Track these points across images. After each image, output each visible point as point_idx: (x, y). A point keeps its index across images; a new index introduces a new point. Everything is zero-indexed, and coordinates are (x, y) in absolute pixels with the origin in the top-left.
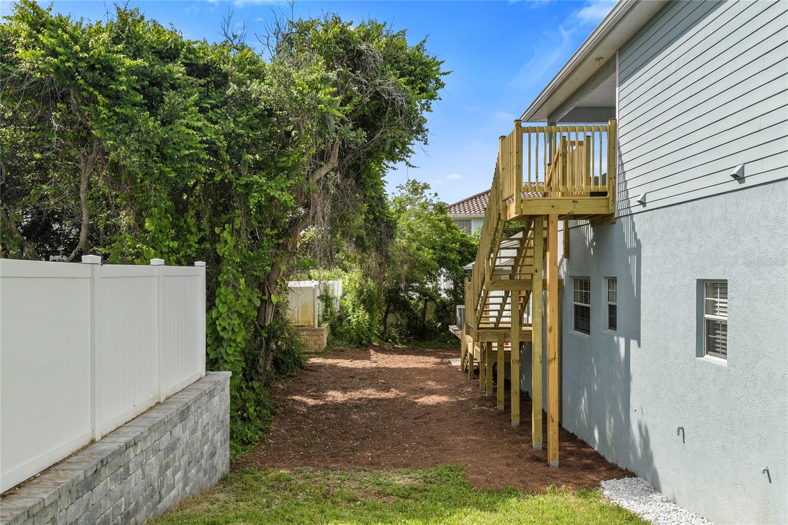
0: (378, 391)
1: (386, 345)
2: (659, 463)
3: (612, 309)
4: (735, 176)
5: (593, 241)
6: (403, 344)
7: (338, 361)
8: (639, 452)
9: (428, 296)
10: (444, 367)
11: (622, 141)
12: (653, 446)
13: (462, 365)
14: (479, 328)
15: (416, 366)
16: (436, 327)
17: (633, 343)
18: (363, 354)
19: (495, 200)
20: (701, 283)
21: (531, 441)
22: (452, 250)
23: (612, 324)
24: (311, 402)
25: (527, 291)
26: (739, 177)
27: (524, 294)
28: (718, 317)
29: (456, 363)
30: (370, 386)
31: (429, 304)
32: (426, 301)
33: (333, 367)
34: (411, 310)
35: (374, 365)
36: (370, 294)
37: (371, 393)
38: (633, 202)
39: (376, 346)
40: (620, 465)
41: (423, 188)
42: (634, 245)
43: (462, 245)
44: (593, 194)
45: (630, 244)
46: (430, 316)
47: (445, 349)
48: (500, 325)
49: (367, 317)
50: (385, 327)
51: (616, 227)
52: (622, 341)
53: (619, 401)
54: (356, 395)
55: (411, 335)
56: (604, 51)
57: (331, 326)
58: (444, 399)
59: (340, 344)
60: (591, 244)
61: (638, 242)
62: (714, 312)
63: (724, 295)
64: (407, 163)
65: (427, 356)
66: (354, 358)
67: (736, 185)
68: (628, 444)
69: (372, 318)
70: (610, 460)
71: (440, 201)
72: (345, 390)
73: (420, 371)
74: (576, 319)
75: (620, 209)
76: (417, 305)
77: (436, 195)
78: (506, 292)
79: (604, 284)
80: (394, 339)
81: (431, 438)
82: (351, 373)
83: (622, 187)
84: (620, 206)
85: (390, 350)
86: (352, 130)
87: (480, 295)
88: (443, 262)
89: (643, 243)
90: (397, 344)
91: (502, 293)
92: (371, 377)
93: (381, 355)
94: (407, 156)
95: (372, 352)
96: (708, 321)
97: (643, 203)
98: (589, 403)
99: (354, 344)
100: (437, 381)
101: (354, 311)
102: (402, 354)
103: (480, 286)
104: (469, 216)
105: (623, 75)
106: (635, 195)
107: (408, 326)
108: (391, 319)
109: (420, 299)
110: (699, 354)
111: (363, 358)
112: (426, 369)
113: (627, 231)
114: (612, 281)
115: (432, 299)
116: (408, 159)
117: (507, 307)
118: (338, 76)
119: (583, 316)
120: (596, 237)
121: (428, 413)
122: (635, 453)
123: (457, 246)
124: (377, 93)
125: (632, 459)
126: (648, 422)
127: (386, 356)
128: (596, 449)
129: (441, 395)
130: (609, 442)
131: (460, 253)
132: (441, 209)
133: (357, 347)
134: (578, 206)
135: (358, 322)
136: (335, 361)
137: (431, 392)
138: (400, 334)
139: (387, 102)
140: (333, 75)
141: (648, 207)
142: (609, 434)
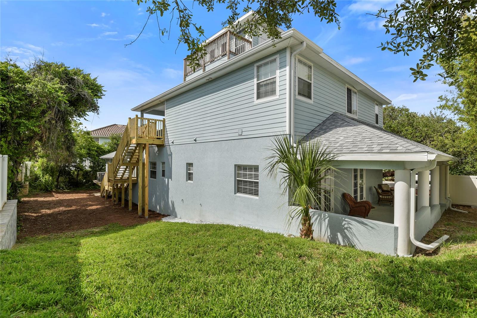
0: (66, 208)
1: (59, 190)
2: (177, 210)
3: (163, 171)
4: (194, 140)
5: (157, 151)
6: (68, 189)
7: (38, 198)
8: (171, 209)
9: (79, 168)
10: (92, 197)
11: (167, 125)
12: (175, 206)
13: (101, 195)
14: (115, 180)
15: (78, 197)
16: (83, 182)
17: (170, 180)
18: (49, 195)
19: (126, 137)
20: (187, 163)
21: (138, 213)
22: (93, 150)
23: (163, 175)
24: (35, 215)
25: (134, 166)
26: (195, 140)
27: (133, 167)
28: (191, 172)
29: (98, 194)
30: (61, 206)
31: (80, 172)
32: (78, 171)
33: (36, 201)
34: (71, 175)
35: (58, 199)
36: (52, 168)
37: (62, 209)
38: (170, 142)
39: (54, 191)
40: (166, 214)
41: (79, 124)
42: (170, 153)
43: (97, 148)
44: (157, 138)
45: (169, 153)
46: (80, 177)
47: (89, 190)
48: (123, 178)
49: (51, 178)
50: (58, 183)
51: (165, 148)
52: (166, 180)
53: (165, 196)
54: (57, 210)
55: (70, 186)
56: (162, 100)
57: (29, 183)
58: (98, 207)
59: (36, 192)
60: (157, 152)
61: (171, 153)
62: (190, 171)
63: (192, 166)
64: (85, 119)
65: (82, 193)
66: (45, 197)
67: (194, 142)
68: (169, 207)
69: (53, 179)
70: (162, 214)
71: (87, 130)
72: (49, 209)
73: (82, 199)
74: (151, 174)
75: (166, 143)
76: (74, 173)
77: (86, 127)
78: (126, 167)
79: (161, 164)
80: (63, 188)
81: (100, 218)
82: (49, 203)
83: (167, 137)
84: (166, 142)
85: (62, 192)
86: (69, 106)
87: (116, 168)
88: (89, 155)
89: (173, 153)
90: (65, 190)
91: (125, 167)
92: (60, 203)
93: (59, 195)
94: (85, 116)
95: (54, 194)
96: (189, 173)
97: (173, 143)
98: (156, 199)
99: (43, 191)
100: (92, 202)
101: (43, 176)
102: (69, 193)
103: (117, 165)
104: (98, 136)
105: (167, 107)
106: (171, 140)
107: (69, 182)
108: (61, 179)
109: (76, 170)
110: (187, 181)
111: (50, 197)
112: (84, 198)
113: (168, 149)
114: (163, 163)
115: (82, 170)
116: (85, 117)
117: (127, 172)
118: (66, 87)
119: (153, 173)
120: (158, 150)
121: (94, 212)
122: (170, 210)
123: (96, 148)
124: (79, 94)
125: (169, 211)
126: (174, 200)
127: (62, 195)
128: (158, 212)
129: (96, 206)
130: (162, 208)
131: (96, 151)
132: (88, 133)
133: (45, 192)
134: (154, 142)
135: (46, 181)
136: (37, 198)
137: (92, 205)
138: (65, 186)
139: (82, 98)
140: (64, 87)
141: (174, 144)
142: (162, 206)
